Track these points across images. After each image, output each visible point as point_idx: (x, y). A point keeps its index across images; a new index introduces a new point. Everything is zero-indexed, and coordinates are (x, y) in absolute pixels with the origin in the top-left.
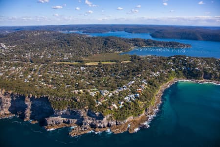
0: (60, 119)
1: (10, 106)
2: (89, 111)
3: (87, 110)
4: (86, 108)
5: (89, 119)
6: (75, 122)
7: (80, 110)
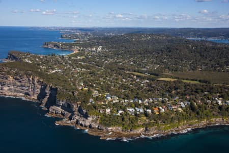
0: (59, 109)
1: (39, 93)
2: (80, 107)
3: (79, 106)
4: (78, 103)
5: (78, 115)
6: (69, 116)
7: (73, 104)
